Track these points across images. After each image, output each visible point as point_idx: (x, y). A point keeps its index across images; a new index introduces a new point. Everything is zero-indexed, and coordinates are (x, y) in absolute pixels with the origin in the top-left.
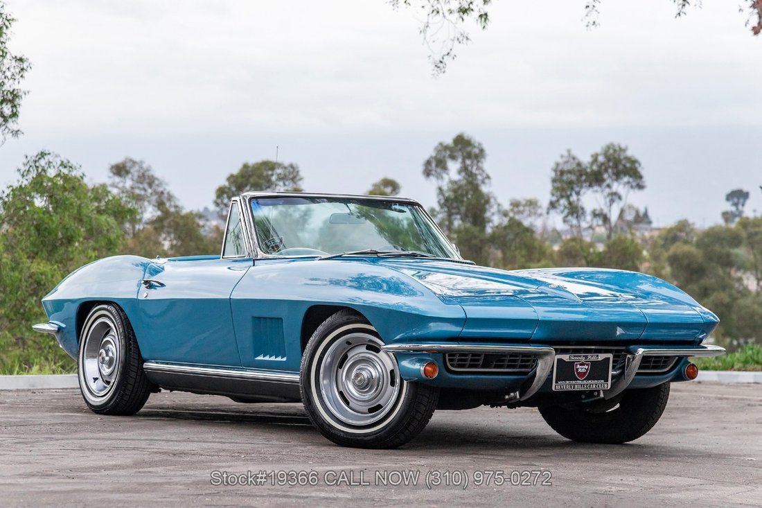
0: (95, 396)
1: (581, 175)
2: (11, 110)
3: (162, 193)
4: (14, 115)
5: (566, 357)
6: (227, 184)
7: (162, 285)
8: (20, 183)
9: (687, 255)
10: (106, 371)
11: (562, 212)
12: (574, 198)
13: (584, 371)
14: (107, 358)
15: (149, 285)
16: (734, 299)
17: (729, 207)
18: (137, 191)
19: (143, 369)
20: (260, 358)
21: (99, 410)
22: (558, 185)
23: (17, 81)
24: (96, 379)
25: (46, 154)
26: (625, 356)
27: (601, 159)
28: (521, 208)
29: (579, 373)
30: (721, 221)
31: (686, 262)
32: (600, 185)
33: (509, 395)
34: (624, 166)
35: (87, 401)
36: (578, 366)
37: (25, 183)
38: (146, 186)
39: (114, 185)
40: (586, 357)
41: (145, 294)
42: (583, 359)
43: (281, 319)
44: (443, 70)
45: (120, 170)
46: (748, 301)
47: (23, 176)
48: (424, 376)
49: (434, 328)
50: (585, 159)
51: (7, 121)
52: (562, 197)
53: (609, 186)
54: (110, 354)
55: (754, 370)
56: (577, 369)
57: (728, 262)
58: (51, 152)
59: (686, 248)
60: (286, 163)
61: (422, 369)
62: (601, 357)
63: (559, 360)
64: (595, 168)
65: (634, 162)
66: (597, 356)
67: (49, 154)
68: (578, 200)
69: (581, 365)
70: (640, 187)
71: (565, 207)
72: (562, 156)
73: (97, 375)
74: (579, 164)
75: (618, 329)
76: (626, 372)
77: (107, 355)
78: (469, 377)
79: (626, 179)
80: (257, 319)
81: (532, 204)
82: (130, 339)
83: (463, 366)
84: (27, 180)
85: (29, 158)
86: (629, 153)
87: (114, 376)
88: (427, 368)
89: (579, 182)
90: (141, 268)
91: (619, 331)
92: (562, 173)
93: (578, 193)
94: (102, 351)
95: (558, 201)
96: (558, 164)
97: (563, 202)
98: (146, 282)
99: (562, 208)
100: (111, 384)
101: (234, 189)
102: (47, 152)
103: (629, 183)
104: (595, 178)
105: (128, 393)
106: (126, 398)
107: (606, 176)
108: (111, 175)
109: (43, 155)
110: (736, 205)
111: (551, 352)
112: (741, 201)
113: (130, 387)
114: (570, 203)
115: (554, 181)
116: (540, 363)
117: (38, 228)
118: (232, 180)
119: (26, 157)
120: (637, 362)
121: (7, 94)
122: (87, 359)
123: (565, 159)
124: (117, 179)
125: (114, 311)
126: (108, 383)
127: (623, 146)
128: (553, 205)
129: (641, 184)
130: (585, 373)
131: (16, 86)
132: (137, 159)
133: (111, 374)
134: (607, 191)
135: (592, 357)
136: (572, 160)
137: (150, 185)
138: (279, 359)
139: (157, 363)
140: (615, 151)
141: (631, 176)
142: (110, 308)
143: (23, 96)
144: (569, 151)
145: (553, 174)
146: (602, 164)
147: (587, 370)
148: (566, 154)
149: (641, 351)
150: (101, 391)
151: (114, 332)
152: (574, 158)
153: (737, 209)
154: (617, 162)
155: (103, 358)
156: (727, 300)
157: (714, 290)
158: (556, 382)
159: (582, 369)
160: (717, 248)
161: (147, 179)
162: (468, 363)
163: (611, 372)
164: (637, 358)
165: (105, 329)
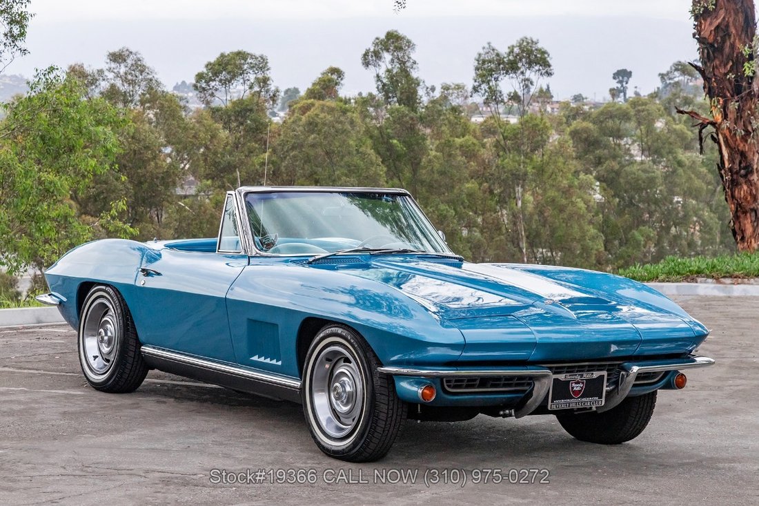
0: (96, 374)
1: (499, 65)
2: (19, 30)
3: (151, 80)
4: (22, 34)
5: (562, 377)
6: (205, 70)
7: (159, 274)
8: (29, 94)
9: (586, 130)
10: (105, 349)
11: (483, 95)
12: (493, 83)
13: (578, 389)
14: (106, 338)
15: (147, 273)
16: (623, 166)
17: (615, 84)
18: (129, 77)
19: (140, 352)
20: (255, 358)
21: (99, 387)
22: (480, 72)
23: (24, 4)
24: (95, 357)
25: (54, 69)
26: (619, 372)
27: (516, 50)
28: (451, 91)
29: (574, 392)
30: (609, 98)
31: (585, 135)
32: (515, 73)
33: (504, 411)
34: (536, 56)
35: (87, 378)
36: (573, 384)
37: (33, 94)
38: (138, 74)
39: (110, 70)
40: (582, 376)
41: (142, 281)
42: (578, 378)
43: (277, 325)
44: (403, 6)
45: (117, 57)
46: (635, 167)
47: (32, 88)
48: (421, 398)
49: (433, 352)
50: (503, 50)
51: (16, 39)
52: (483, 82)
53: (522, 73)
54: (109, 334)
55: (677, 281)
56: (573, 388)
57: (618, 135)
58: (59, 67)
59: (585, 124)
60: (258, 54)
61: (420, 391)
62: (596, 374)
63: (555, 380)
64: (511, 58)
65: (544, 53)
66: (592, 374)
67: (57, 69)
68: (497, 85)
69: (576, 383)
70: (549, 74)
71: (486, 91)
72: (484, 48)
73: (97, 354)
74: (498, 55)
75: (612, 346)
76: (620, 387)
77: (106, 334)
78: (466, 397)
79: (537, 68)
80: (252, 322)
81: (459, 87)
82: (127, 320)
83: (460, 387)
84: (35, 92)
85: (39, 71)
86: (540, 46)
87: (112, 355)
88: (425, 391)
89: (497, 70)
90: (138, 253)
91: (614, 348)
92: (484, 62)
93: (496, 79)
94: (102, 330)
95: (480, 85)
96: (480, 55)
97: (484, 86)
98: (143, 270)
99: (483, 92)
100: (111, 363)
101: (210, 74)
102: (56, 67)
103: (539, 70)
104: (512, 67)
105: (127, 371)
106: (125, 376)
107: (520, 65)
108: (108, 61)
109: (52, 69)
110: (621, 82)
111: (549, 375)
112: (626, 78)
113: (129, 366)
114: (490, 88)
115: (477, 69)
116: (537, 385)
117: (43, 138)
118: (210, 67)
119: (37, 70)
120: (631, 380)
121: (15, 17)
122: (87, 337)
123: (486, 50)
124: (113, 65)
125: (111, 292)
126: (108, 361)
127: (534, 40)
128: (475, 89)
129: (549, 71)
130: (580, 391)
131: (24, 9)
132: (133, 49)
133: (110, 353)
134: (521, 77)
135: (587, 376)
136: (491, 51)
137: (141, 72)
138: (274, 362)
139: (154, 348)
140: (528, 43)
141: (541, 65)
142: (108, 289)
143: (30, 18)
144: (489, 43)
145: (476, 63)
146: (518, 55)
147: (582, 388)
148: (487, 46)
149: (635, 369)
150: (101, 369)
151: (112, 312)
152: (493, 50)
153: (622, 86)
154: (530, 52)
155: (102, 338)
156: (617, 167)
157: (606, 159)
158: (552, 402)
159: (577, 387)
160: (610, 123)
161: (139, 67)
162: (465, 383)
163: (605, 389)
164: (631, 375)
165: (104, 309)
